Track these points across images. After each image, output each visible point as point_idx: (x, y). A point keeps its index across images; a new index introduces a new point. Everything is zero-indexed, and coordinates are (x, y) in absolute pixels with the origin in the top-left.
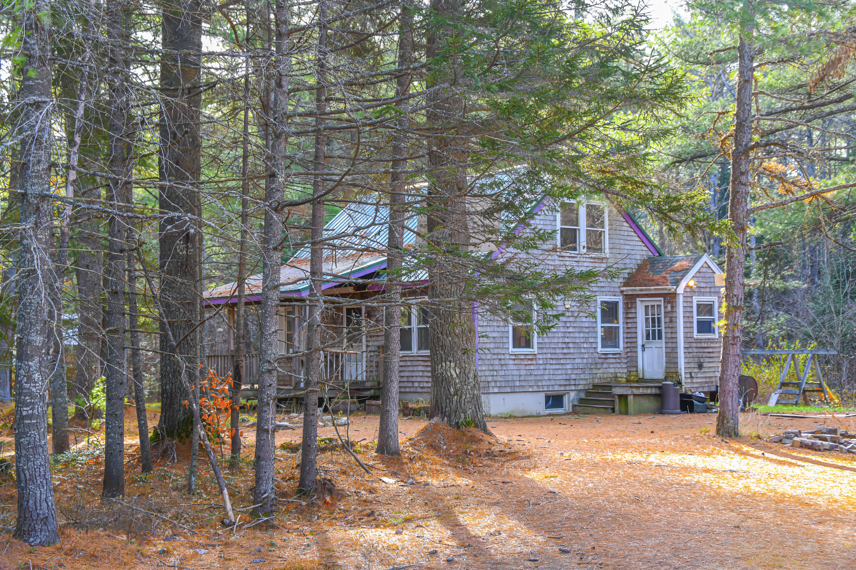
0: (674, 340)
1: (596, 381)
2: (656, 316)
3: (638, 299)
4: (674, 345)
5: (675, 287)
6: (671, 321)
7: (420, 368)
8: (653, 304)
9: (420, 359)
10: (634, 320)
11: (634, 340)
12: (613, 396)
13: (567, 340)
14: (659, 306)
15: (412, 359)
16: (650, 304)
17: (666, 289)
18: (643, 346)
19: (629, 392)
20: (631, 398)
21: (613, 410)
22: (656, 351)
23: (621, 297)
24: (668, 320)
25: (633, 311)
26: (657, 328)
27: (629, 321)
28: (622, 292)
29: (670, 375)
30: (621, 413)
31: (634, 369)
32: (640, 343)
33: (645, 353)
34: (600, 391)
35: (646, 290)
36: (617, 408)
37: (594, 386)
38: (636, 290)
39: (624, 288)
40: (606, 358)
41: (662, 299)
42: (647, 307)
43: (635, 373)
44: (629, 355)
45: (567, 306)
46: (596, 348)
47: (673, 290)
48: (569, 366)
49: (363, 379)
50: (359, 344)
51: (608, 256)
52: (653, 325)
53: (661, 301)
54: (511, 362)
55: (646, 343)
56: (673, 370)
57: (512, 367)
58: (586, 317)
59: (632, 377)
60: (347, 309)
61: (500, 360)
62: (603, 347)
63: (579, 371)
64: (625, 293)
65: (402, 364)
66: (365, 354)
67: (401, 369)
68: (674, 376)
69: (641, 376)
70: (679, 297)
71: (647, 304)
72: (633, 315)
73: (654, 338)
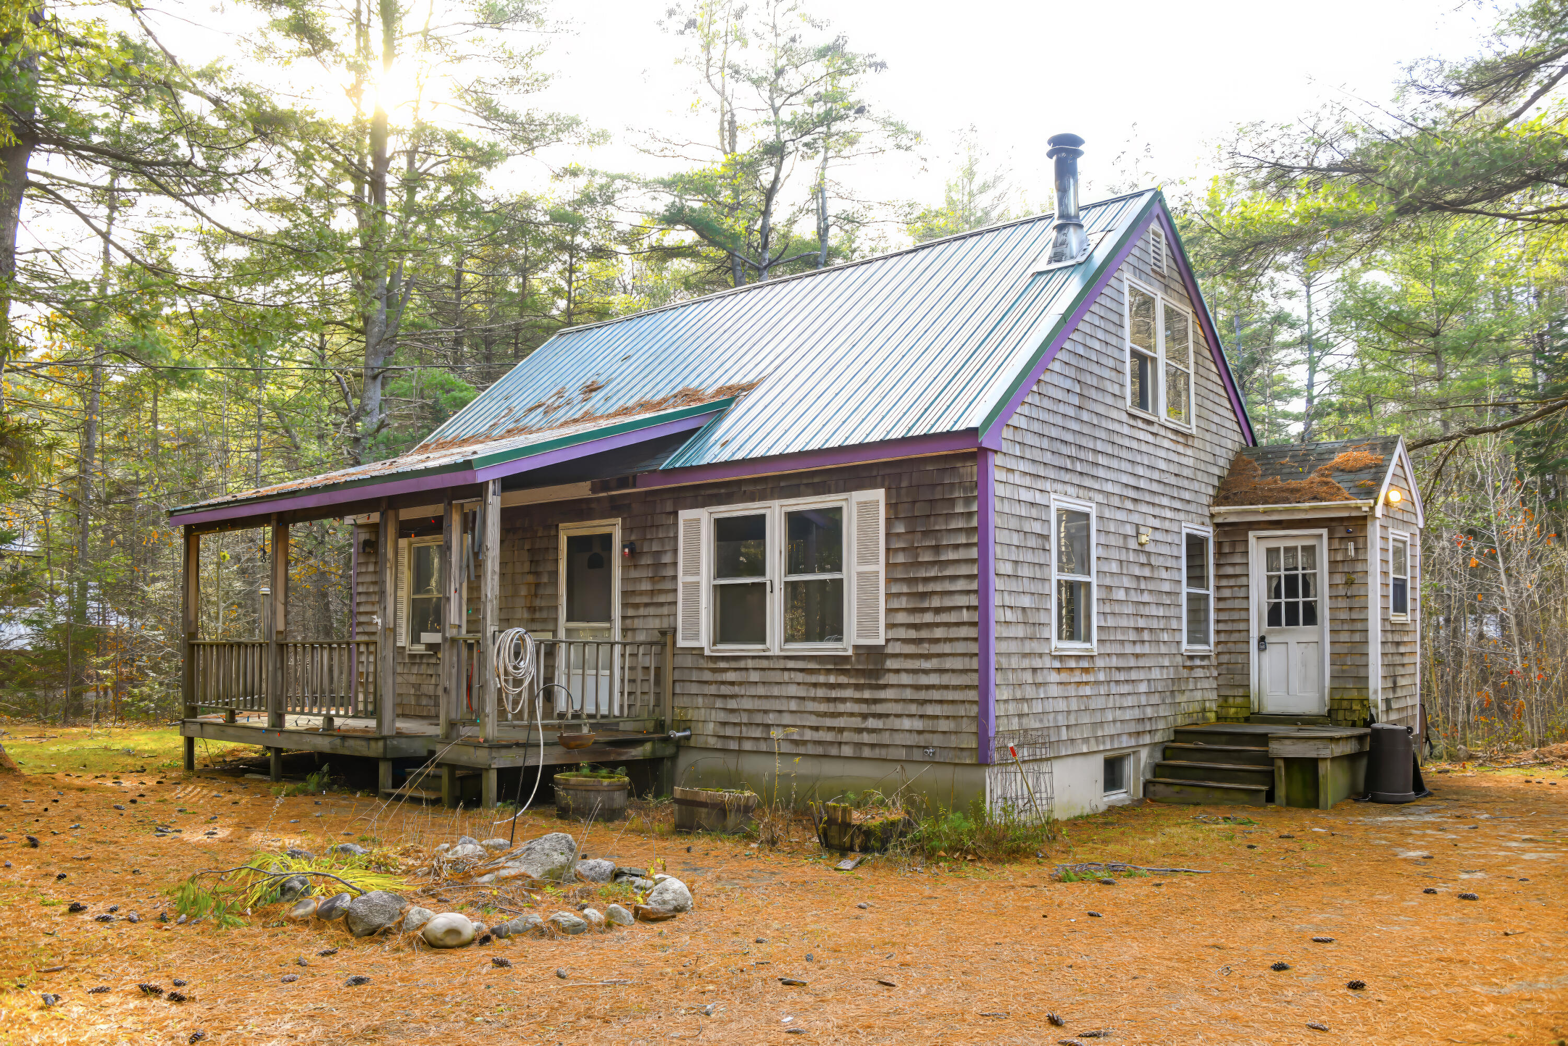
0: (1359, 626)
1: (1180, 721)
2: (1300, 572)
3: (1251, 535)
4: (1357, 637)
5: (1372, 501)
6: (1349, 583)
7: (793, 690)
8: (1290, 543)
9: (791, 664)
10: (1243, 581)
11: (1242, 626)
12: (1271, 761)
13: (1141, 623)
14: (1310, 550)
15: (765, 664)
16: (1282, 544)
17: (1347, 508)
18: (1262, 639)
21: (1270, 797)
22: (1296, 652)
23: (1211, 529)
24: (1339, 579)
25: (1238, 559)
26: (1301, 599)
27: (1224, 582)
28: (1212, 516)
29: (1345, 704)
31: (1240, 692)
32: (1254, 635)
33: (1266, 656)
34: (1202, 745)
35: (1287, 510)
36: (1281, 791)
37: (1176, 732)
38: (1256, 512)
39: (1216, 509)
40: (1191, 668)
41: (1324, 532)
42: (1269, 551)
43: (1239, 701)
44: (1224, 658)
45: (1144, 539)
46: (1179, 643)
47: (1365, 509)
48: (1143, 688)
49: (616, 712)
50: (607, 625)
51: (1194, 431)
52: (1292, 591)
53: (1321, 536)
54: (1054, 677)
55: (1269, 632)
56: (1355, 694)
57: (1054, 691)
58: (1167, 568)
59: (1233, 710)
60: (570, 540)
61: (1034, 670)
62: (1190, 642)
63: (1155, 699)
64: (1219, 520)
65: (731, 676)
66: (617, 649)
67: (725, 690)
68: (1356, 707)
69: (1256, 708)
70: (1373, 525)
71: (1273, 544)
72: (1238, 570)
73: (1292, 620)
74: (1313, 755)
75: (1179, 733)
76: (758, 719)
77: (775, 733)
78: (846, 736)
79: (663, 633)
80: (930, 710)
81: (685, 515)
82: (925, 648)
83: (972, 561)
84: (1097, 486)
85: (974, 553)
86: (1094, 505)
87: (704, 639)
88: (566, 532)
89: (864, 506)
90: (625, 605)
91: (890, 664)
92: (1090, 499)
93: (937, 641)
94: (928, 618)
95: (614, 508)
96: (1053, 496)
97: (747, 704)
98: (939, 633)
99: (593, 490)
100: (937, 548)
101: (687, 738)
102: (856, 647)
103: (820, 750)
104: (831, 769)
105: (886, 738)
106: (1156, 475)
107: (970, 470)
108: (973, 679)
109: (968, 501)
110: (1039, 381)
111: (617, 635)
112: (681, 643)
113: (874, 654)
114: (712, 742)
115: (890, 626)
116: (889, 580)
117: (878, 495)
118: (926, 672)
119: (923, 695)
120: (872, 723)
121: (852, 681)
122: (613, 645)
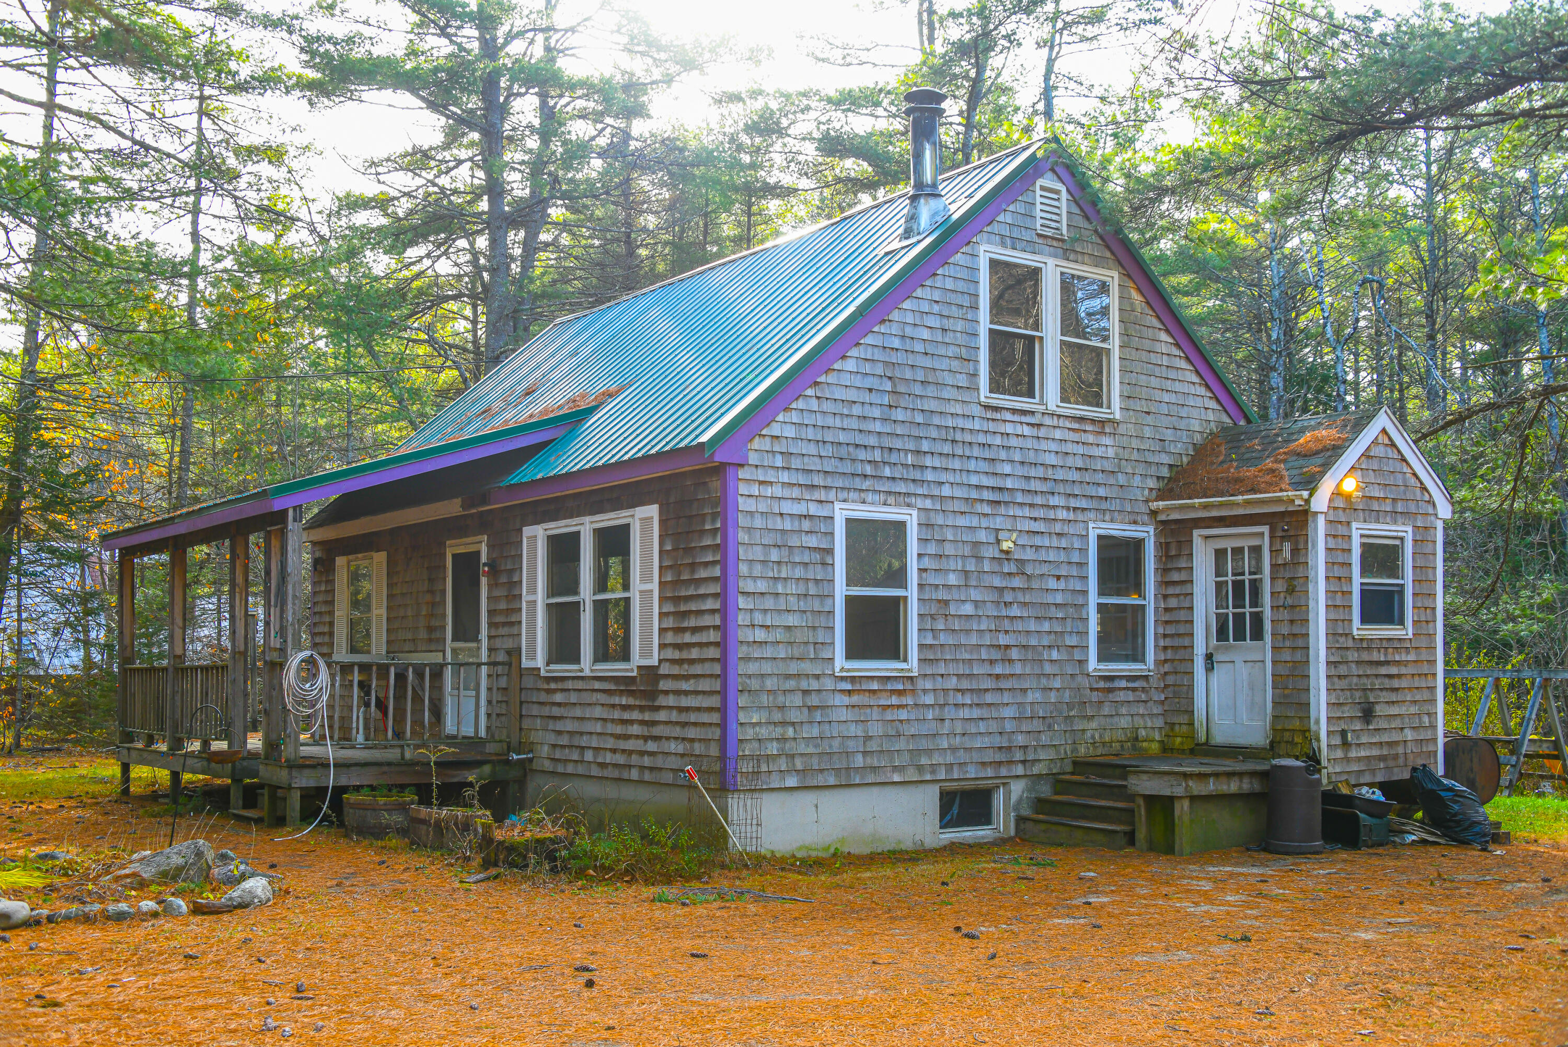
0: (1300, 643)
1: (1082, 750)
2: (1247, 577)
3: (1196, 533)
4: (1298, 656)
5: (1305, 494)
6: (1291, 590)
7: (598, 712)
8: (1238, 543)
9: (597, 685)
10: (1186, 589)
11: (1185, 641)
12: (1132, 798)
13: (1003, 640)
14: (1256, 551)
15: (580, 685)
16: (1229, 544)
17: (1279, 500)
18: (1209, 657)
19: (1179, 791)
20: (1182, 808)
21: (1131, 838)
22: (1244, 671)
23: (1151, 529)
24: (1281, 586)
25: (1183, 563)
26: (1248, 610)
27: (1171, 591)
28: (1154, 513)
29: (1287, 736)
30: (1152, 847)
31: (1184, 719)
32: (1200, 649)
33: (1215, 677)
34: (1094, 779)
35: (1221, 505)
36: (1141, 834)
37: (1075, 763)
38: (1192, 507)
39: (1161, 504)
40: (1110, 690)
41: (1265, 529)
42: (1220, 554)
43: (1185, 729)
44: (1170, 680)
45: (1006, 545)
46: (1083, 662)
47: (1298, 502)
48: (1008, 712)
49: (483, 733)
50: (474, 645)
51: (1118, 416)
52: (1239, 600)
53: (1262, 534)
54: (840, 699)
55: (1217, 648)
56: (1296, 724)
57: (844, 715)
58: (1058, 578)
59: (1179, 740)
60: (454, 556)
61: (806, 692)
62: (1101, 658)
63: (1036, 725)
64: (1162, 517)
65: (558, 698)
66: (484, 669)
67: (556, 711)
68: (1298, 739)
69: (1202, 737)
70: (1315, 521)
71: (1221, 544)
72: (1183, 576)
73: (1240, 636)
74: (1167, 792)
75: (1079, 765)
76: (577, 741)
77: (589, 756)
78: (635, 760)
79: (509, 652)
80: (692, 733)
81: (528, 531)
82: (686, 669)
83: (715, 579)
84: (920, 491)
85: (717, 571)
86: (915, 513)
87: (540, 661)
88: (454, 548)
89: (647, 520)
90: (491, 625)
91: (663, 685)
92: (909, 505)
93: (692, 662)
94: (688, 638)
95: (483, 524)
96: (837, 506)
97: (569, 726)
98: (695, 654)
99: (464, 507)
100: (693, 566)
101: (531, 760)
102: (639, 667)
103: (616, 774)
104: (628, 793)
105: (659, 762)
106: (1040, 472)
107: (715, 484)
108: (715, 701)
109: (714, 516)
110: (817, 384)
111: (484, 659)
112: (525, 663)
113: (650, 673)
114: (548, 765)
115: (662, 646)
116: (662, 599)
117: (652, 511)
118: (686, 693)
119: (683, 718)
120: (651, 746)
121: (637, 703)
122: (479, 665)
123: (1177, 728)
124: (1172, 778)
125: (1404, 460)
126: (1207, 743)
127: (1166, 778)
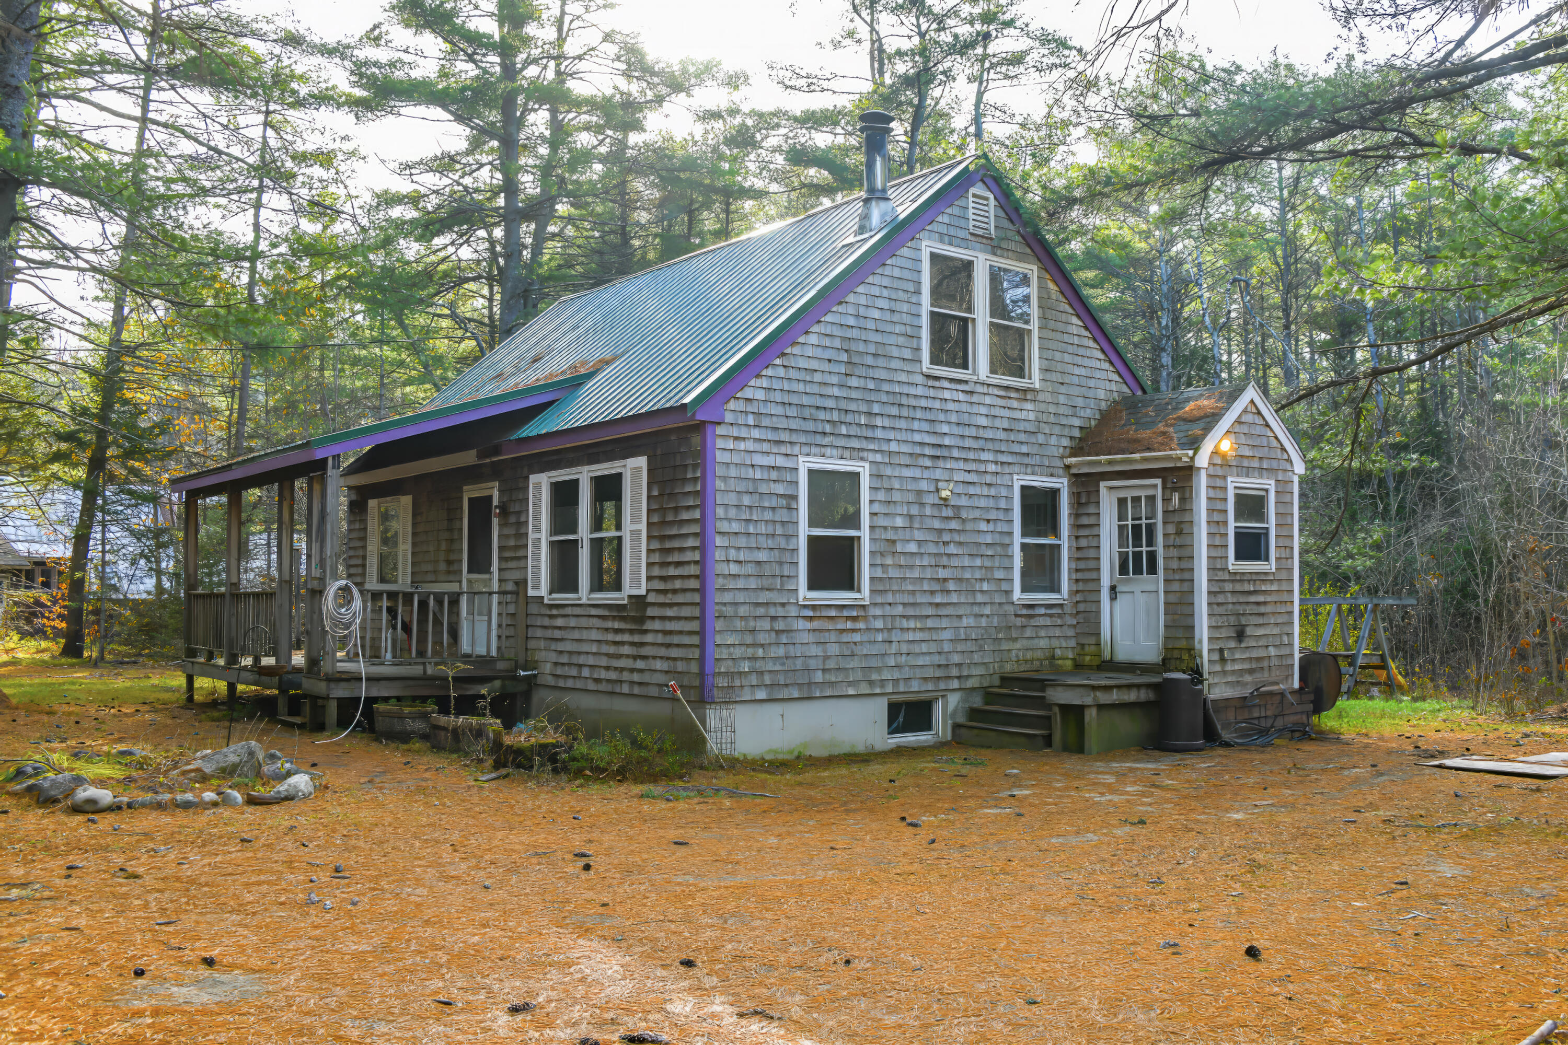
0: (1186, 576)
1: (1008, 667)
2: (1144, 521)
3: (1102, 484)
4: (1186, 587)
5: (1191, 453)
6: (1179, 533)
7: (594, 635)
8: (1136, 493)
9: (594, 612)
10: (1094, 531)
11: (1093, 575)
12: (1049, 706)
13: (942, 573)
14: (1151, 499)
15: (578, 611)
16: (1128, 494)
17: (1169, 458)
18: (1113, 588)
19: (1088, 700)
20: (1091, 715)
21: (1048, 741)
22: (1141, 599)
23: (1065, 481)
24: (1171, 529)
25: (1092, 510)
26: (1144, 549)
27: (1083, 532)
28: (1068, 467)
29: (1176, 654)
30: (1066, 749)
31: (1092, 640)
32: (1106, 582)
33: (1118, 605)
34: (1016, 691)
35: (1123, 460)
36: (1057, 737)
37: (1003, 679)
38: (1099, 463)
39: (1073, 460)
40: (1031, 616)
41: (1158, 482)
42: (1122, 502)
43: (1093, 648)
44: (1082, 607)
45: (944, 494)
46: (1009, 593)
47: (1185, 459)
48: (947, 635)
49: (494, 653)
50: (486, 576)
51: (1037, 386)
52: (1137, 542)
53: (1155, 486)
54: (802, 624)
55: (1120, 581)
56: (1183, 644)
57: (806, 638)
58: (988, 521)
59: (1088, 658)
60: (471, 500)
61: (774, 618)
62: (1024, 590)
63: (970, 646)
64: (1074, 471)
65: (560, 622)
66: (495, 597)
67: (557, 634)
68: (1186, 656)
69: (1107, 656)
70: (1199, 475)
71: (1122, 494)
72: (1092, 520)
73: (1138, 571)
74: (1077, 702)
75: (1006, 680)
76: (575, 660)
77: (586, 672)
78: (626, 676)
79: (517, 583)
80: (675, 653)
81: (533, 478)
82: (670, 598)
83: (695, 521)
84: (871, 447)
85: (697, 514)
86: (867, 465)
87: (543, 591)
88: (470, 492)
89: (636, 471)
90: (501, 559)
91: (650, 612)
92: (862, 459)
93: (675, 591)
94: (672, 571)
95: (495, 472)
96: (801, 459)
97: (569, 647)
98: (678, 584)
99: (479, 457)
100: (676, 509)
101: (535, 676)
102: (630, 597)
103: (609, 688)
104: (620, 705)
105: (646, 678)
106: (973, 432)
107: (696, 439)
108: (694, 626)
109: (695, 467)
110: (784, 354)
111: (496, 587)
112: (531, 593)
113: (638, 601)
114: (550, 681)
115: (649, 578)
116: (650, 537)
117: (641, 462)
118: (670, 619)
119: (668, 639)
120: (640, 664)
121: (628, 626)
122: (491, 593)
123: (1087, 648)
124: (1081, 690)
125: (1267, 425)
126: (1111, 661)
127: (1078, 690)
